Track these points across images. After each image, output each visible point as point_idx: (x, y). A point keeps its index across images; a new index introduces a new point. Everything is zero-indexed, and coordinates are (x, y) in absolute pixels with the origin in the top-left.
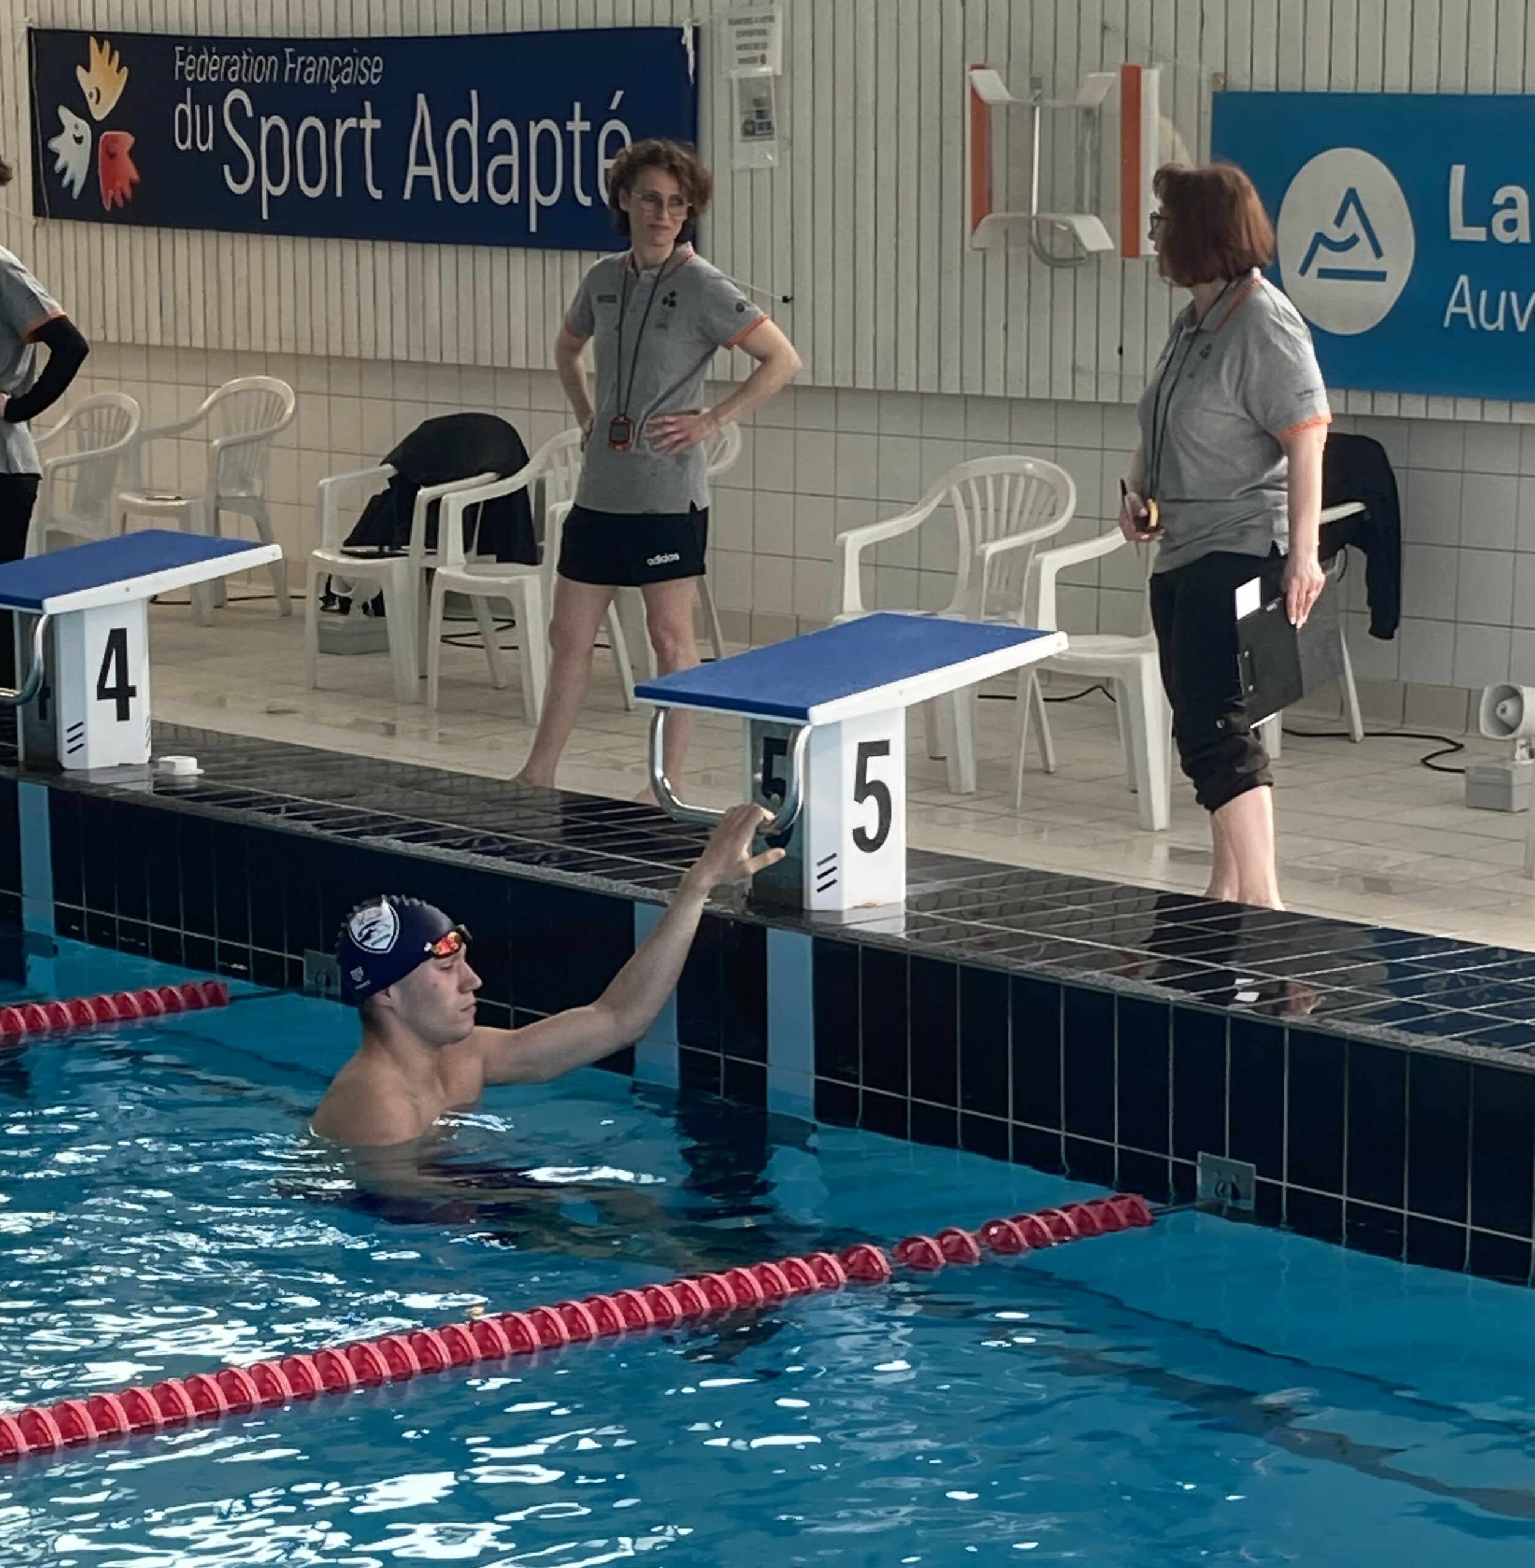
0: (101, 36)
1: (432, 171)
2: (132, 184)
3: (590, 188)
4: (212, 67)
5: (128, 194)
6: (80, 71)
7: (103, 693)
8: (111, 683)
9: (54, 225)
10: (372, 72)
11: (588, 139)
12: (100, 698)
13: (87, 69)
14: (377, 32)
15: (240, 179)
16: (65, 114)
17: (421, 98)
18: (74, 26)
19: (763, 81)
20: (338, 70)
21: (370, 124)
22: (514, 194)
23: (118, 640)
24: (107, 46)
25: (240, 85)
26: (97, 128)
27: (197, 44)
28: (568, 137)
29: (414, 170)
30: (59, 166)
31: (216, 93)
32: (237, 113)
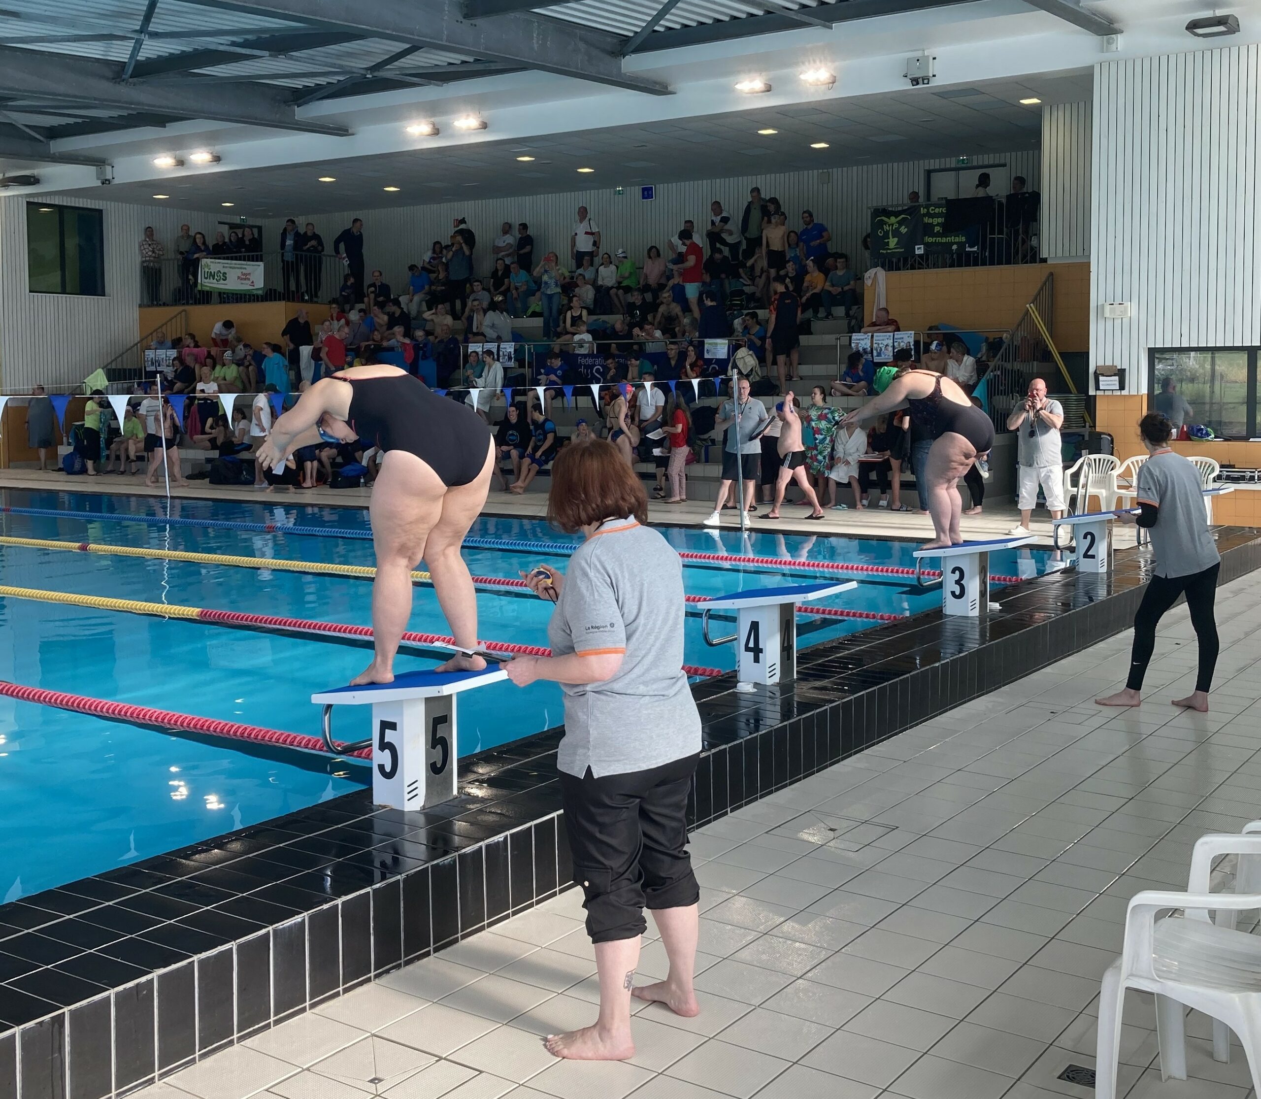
7: (747, 649)
8: (751, 645)
12: (746, 650)
23: (755, 626)
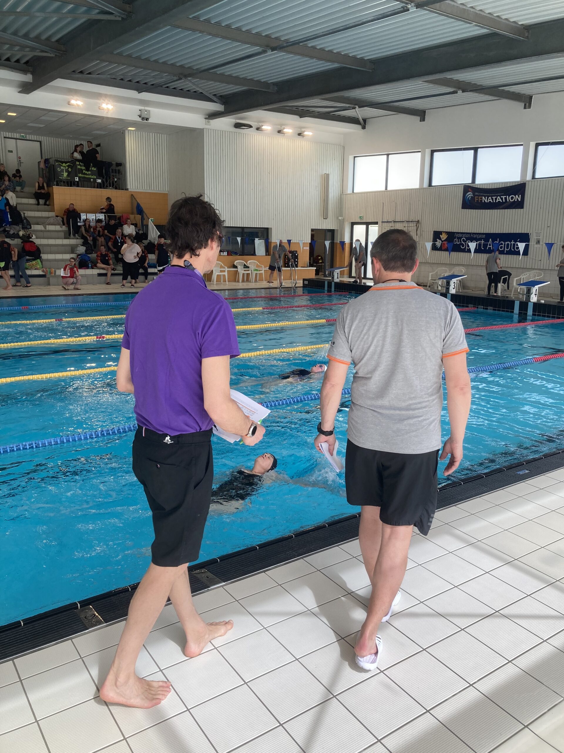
0: (444, 232)
1: (491, 246)
3: (514, 248)
4: (460, 235)
5: (446, 248)
9: (434, 251)
10: (484, 236)
11: (514, 245)
13: (442, 235)
14: (485, 232)
15: (463, 247)
16: (438, 240)
17: (490, 239)
18: (440, 230)
19: (540, 239)
20: (478, 236)
21: (483, 242)
22: (503, 249)
25: (464, 237)
26: (442, 241)
27: (458, 233)
28: (511, 244)
29: (488, 246)
30: (436, 245)
31: (460, 238)
32: (463, 240)
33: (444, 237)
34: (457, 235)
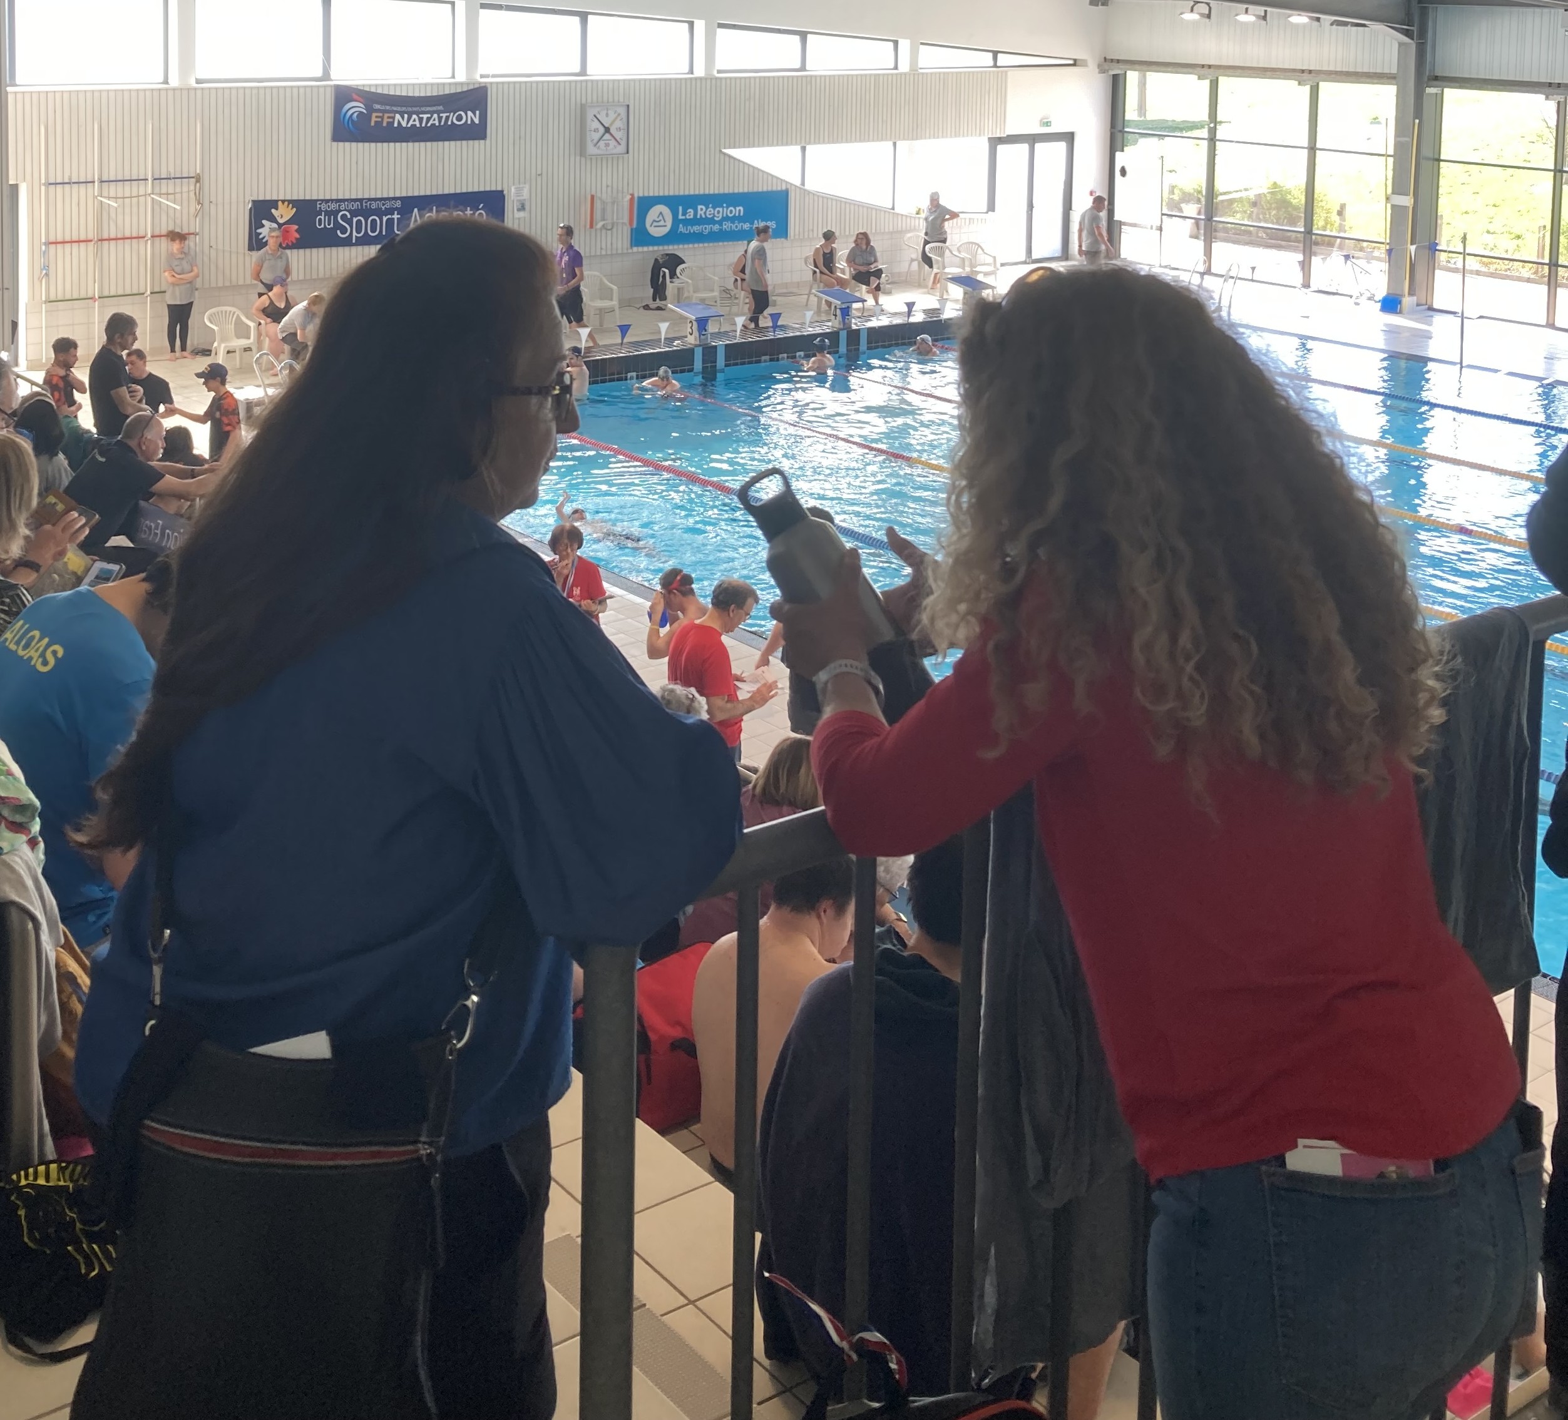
0: (283, 201)
2: (297, 239)
4: (333, 206)
5: (294, 241)
6: (273, 211)
10: (398, 204)
13: (277, 209)
14: (398, 195)
15: (342, 233)
16: (264, 222)
17: (416, 209)
18: (270, 199)
19: (524, 200)
20: (383, 205)
21: (396, 216)
24: (286, 203)
25: (345, 210)
26: (280, 225)
27: (327, 201)
30: (261, 237)
31: (335, 213)
32: (344, 217)
33: (284, 214)
34: (324, 207)
